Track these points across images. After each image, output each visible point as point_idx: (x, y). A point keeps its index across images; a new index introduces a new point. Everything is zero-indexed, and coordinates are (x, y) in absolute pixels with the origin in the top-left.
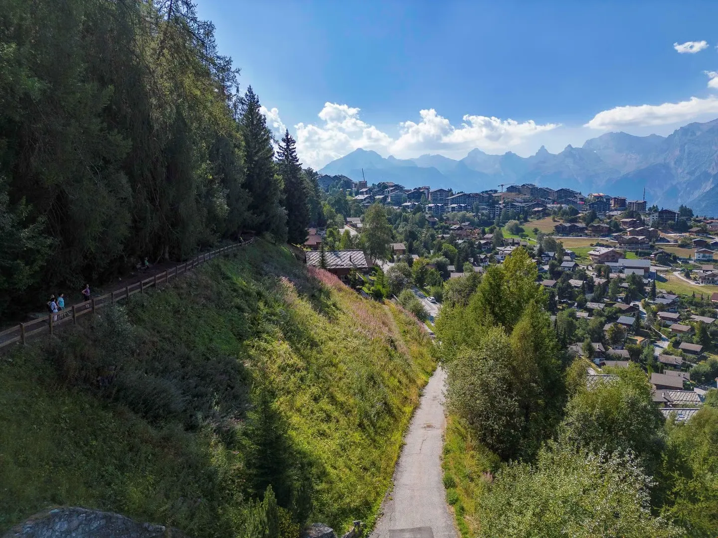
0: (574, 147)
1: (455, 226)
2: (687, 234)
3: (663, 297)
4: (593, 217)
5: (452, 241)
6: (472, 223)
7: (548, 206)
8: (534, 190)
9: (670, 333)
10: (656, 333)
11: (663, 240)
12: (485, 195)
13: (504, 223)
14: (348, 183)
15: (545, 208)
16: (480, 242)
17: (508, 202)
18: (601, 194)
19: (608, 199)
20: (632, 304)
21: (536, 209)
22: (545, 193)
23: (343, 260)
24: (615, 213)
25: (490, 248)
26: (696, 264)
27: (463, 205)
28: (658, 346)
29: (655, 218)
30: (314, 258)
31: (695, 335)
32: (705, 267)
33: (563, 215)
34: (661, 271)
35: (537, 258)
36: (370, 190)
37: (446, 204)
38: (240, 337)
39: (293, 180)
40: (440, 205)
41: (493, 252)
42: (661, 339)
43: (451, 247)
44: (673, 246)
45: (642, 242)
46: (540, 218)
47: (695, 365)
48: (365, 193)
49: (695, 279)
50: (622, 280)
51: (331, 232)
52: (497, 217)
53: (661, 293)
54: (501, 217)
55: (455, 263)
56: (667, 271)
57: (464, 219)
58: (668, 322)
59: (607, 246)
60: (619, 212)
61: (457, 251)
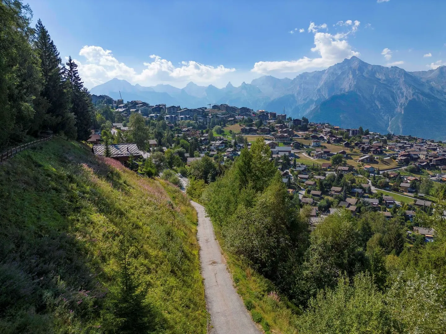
0: (246, 83)
1: (185, 129)
2: (308, 132)
3: (300, 167)
4: (261, 123)
5: (185, 138)
6: (194, 128)
7: (237, 117)
8: (227, 108)
9: (305, 186)
10: (298, 186)
11: (296, 135)
12: (200, 110)
13: (213, 127)
14: (110, 101)
15: (235, 119)
16: (201, 139)
17: (214, 115)
18: (263, 111)
19: (267, 113)
20: (285, 172)
21: (230, 119)
22: (234, 109)
23: (122, 151)
24: (271, 121)
25: (207, 142)
26: (313, 148)
27: (188, 116)
28: (300, 194)
29: (292, 123)
30: (100, 150)
31: (317, 186)
32: (317, 150)
33: (245, 123)
34: (297, 153)
35: (234, 147)
36: (126, 106)
37: (177, 116)
38: (64, 213)
39: (77, 94)
40: (174, 116)
41: (209, 144)
42: (301, 189)
43: (186, 142)
44: (301, 139)
45: (286, 137)
46: (232, 124)
47: (319, 202)
48: (122, 107)
49: (313, 156)
50: (279, 158)
51: (105, 133)
52: (208, 124)
53: (298, 164)
54: (211, 124)
55: (189, 151)
56: (299, 152)
57: (189, 125)
58: (303, 180)
59: (269, 140)
60: (273, 121)
61: (189, 144)
